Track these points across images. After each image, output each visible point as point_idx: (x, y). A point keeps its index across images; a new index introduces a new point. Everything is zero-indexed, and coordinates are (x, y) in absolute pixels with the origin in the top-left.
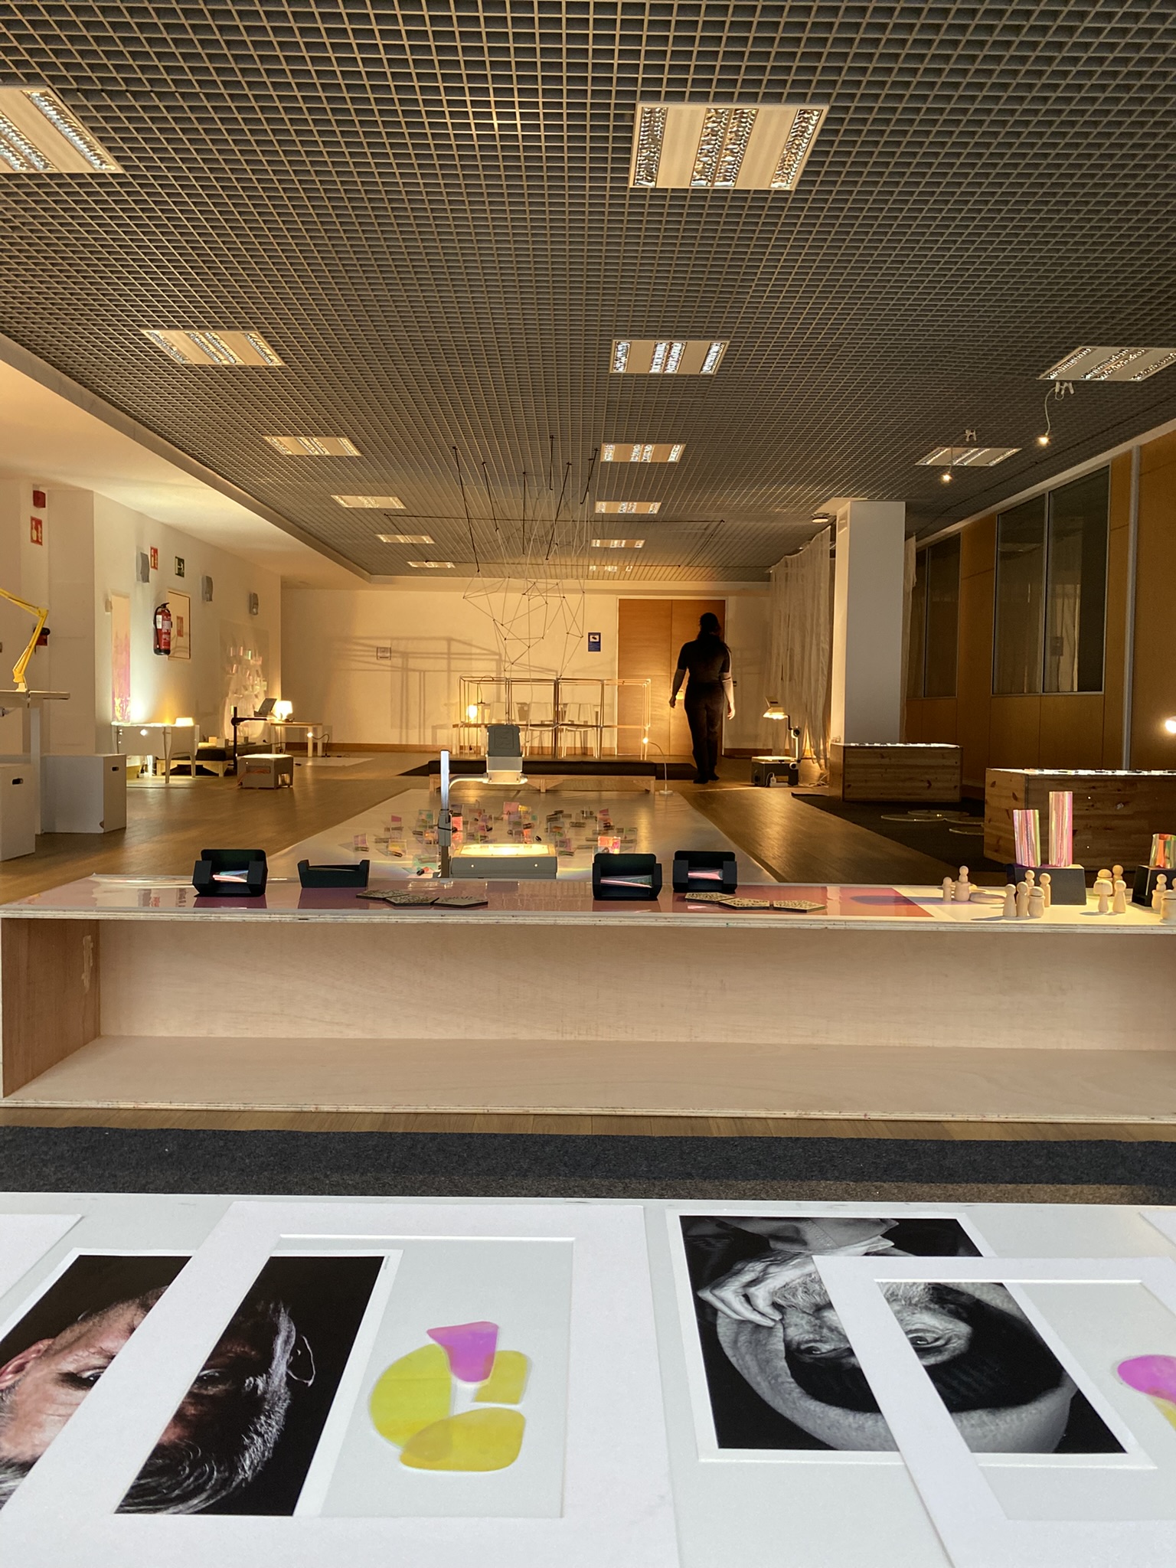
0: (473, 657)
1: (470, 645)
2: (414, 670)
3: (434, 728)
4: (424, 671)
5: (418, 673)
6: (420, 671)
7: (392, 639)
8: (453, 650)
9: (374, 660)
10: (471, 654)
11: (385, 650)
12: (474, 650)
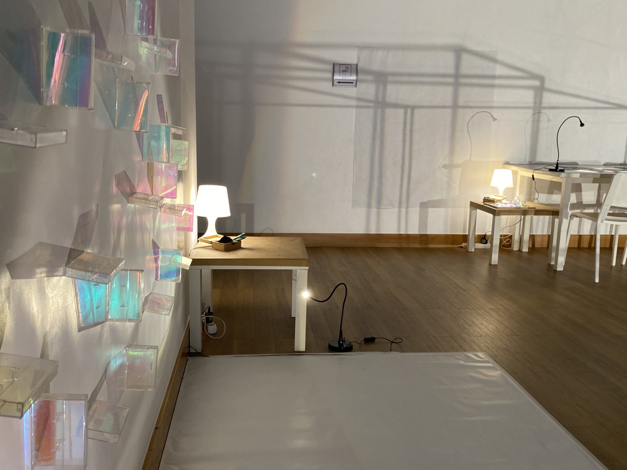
0: (497, 82)
1: (494, 60)
2: (396, 106)
3: (424, 206)
4: (413, 108)
5: (401, 112)
6: (406, 107)
7: (361, 48)
8: (464, 70)
9: (327, 86)
10: (494, 77)
11: (347, 68)
12: (500, 70)
